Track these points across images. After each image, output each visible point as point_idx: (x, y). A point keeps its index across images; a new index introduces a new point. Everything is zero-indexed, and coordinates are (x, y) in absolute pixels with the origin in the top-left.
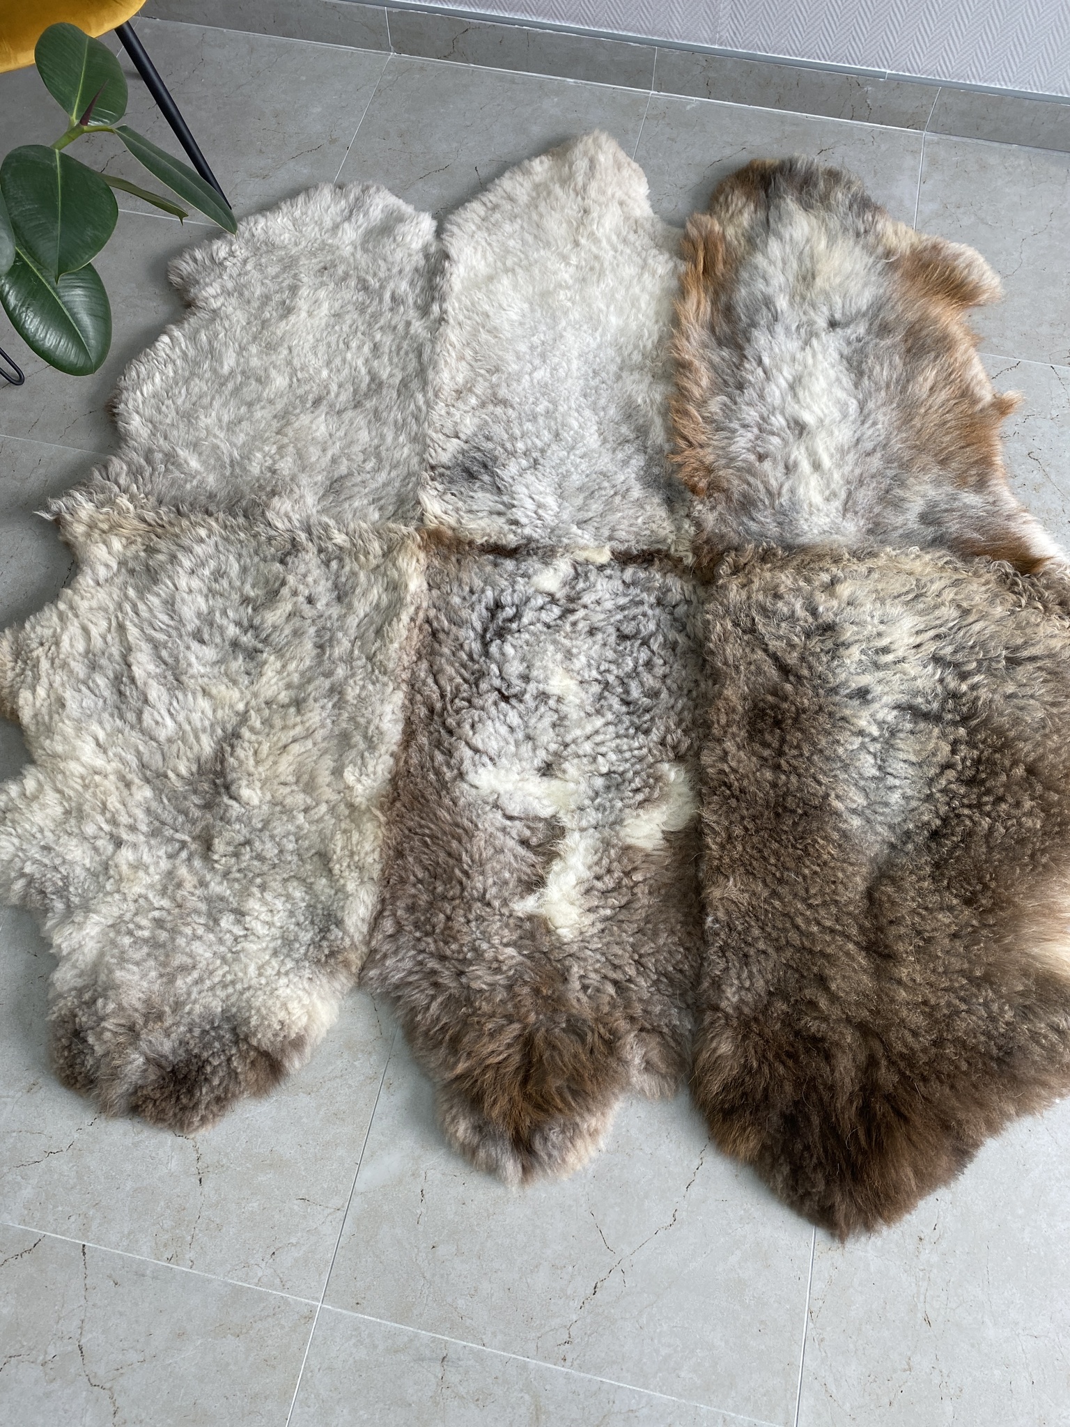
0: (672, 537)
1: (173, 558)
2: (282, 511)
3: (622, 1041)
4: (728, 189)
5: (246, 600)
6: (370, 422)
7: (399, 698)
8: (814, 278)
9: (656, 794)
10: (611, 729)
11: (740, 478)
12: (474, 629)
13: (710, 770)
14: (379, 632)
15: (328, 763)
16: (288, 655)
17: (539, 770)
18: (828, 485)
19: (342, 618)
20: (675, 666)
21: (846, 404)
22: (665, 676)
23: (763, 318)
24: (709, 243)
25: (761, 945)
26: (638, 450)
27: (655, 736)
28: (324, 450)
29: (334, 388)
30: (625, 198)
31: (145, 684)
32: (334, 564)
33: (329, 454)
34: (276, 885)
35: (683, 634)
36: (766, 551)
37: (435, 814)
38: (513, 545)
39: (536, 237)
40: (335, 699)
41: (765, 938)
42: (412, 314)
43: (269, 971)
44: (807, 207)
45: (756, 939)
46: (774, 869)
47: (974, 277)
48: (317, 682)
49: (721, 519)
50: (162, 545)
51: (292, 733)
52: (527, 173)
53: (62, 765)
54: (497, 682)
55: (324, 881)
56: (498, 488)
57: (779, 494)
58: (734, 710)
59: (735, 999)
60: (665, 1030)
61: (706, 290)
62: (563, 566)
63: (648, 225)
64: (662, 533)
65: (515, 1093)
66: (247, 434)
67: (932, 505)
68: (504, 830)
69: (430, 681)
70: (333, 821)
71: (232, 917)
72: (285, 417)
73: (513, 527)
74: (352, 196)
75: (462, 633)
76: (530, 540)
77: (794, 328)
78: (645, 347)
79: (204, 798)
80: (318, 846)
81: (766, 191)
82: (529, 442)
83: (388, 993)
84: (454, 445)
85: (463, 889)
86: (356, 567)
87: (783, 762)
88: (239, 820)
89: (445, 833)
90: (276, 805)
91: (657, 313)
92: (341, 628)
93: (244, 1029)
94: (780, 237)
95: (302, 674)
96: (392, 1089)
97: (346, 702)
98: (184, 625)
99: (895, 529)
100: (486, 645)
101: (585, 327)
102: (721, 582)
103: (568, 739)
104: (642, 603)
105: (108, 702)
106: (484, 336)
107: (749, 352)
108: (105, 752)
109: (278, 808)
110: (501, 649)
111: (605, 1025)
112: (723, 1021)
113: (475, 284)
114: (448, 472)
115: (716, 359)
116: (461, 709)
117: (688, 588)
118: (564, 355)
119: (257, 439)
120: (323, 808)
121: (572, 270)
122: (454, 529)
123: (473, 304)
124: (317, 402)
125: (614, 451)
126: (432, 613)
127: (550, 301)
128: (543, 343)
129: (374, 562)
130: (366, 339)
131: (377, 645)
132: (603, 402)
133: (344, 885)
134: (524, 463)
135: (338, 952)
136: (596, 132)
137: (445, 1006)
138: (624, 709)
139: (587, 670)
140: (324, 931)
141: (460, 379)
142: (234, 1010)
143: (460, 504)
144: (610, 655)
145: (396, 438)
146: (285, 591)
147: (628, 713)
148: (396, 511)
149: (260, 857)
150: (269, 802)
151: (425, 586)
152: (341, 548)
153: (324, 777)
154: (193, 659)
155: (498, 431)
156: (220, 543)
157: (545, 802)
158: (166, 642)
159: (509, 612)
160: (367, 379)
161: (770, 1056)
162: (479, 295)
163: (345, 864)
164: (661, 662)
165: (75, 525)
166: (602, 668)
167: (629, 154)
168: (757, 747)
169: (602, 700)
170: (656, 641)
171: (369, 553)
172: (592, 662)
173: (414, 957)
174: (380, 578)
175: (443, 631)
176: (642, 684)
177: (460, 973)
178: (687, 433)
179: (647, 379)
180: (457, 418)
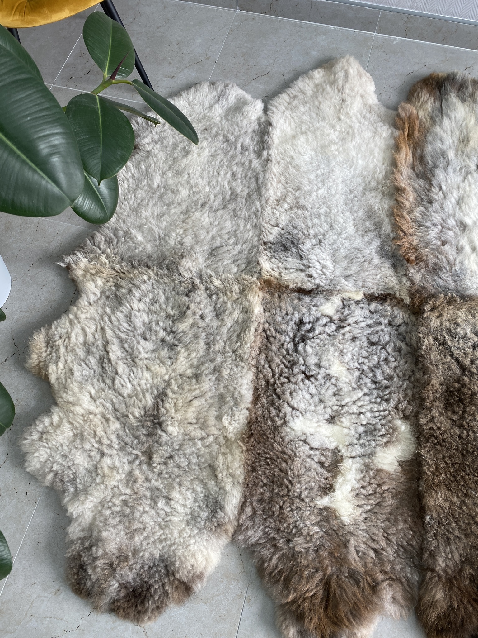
0: (397, 287)
1: (130, 291)
2: (187, 267)
3: (380, 587)
4: (419, 89)
5: (168, 317)
6: (231, 217)
7: (250, 375)
8: (468, 141)
9: (394, 439)
10: (367, 398)
11: (433, 254)
12: (288, 335)
13: (425, 427)
14: (239, 336)
15: (213, 412)
16: (191, 348)
17: (327, 420)
19: (219, 327)
20: (401, 362)
22: (395, 367)
23: (441, 163)
24: (411, 119)
25: (457, 533)
26: (376, 236)
27: (392, 403)
28: (208, 232)
29: (212, 197)
30: (364, 93)
31: (116, 363)
32: (214, 297)
33: (211, 234)
34: (187, 483)
35: (404, 343)
36: (450, 298)
37: (272, 446)
38: (309, 289)
39: (317, 114)
40: (216, 375)
41: (459, 528)
42: (252, 156)
43: (185, 535)
44: (463, 101)
45: (454, 530)
46: (463, 488)
48: (207, 365)
49: (424, 278)
50: (123, 283)
51: (193, 394)
52: (311, 78)
53: (72, 409)
54: (303, 368)
55: (213, 482)
56: (301, 256)
57: (454, 264)
58: (436, 391)
59: (443, 565)
60: (403, 580)
61: (409, 145)
62: (336, 301)
63: (377, 109)
64: (392, 284)
65: (322, 615)
66: (168, 222)
68: (309, 456)
69: (267, 366)
70: (217, 446)
71: (164, 501)
72: (187, 213)
73: (310, 279)
74: (219, 90)
75: (283, 338)
76: (318, 286)
77: (458, 169)
78: (378, 178)
79: (148, 430)
80: (210, 462)
81: (440, 91)
82: (317, 230)
83: (248, 548)
84: (276, 231)
85: (289, 491)
86: (226, 299)
87: (464, 423)
88: (167, 444)
89: (278, 458)
90: (186, 435)
91: (384, 159)
92: (218, 334)
93: (172, 568)
94: (449, 118)
95: (199, 359)
96: (251, 603)
97: (222, 377)
98: (136, 330)
100: (296, 345)
101: (345, 166)
102: (426, 315)
103: (343, 403)
104: (380, 323)
105: (96, 372)
106: (291, 170)
107: (434, 182)
108: (95, 401)
109: (187, 437)
110: (304, 348)
111: (370, 576)
112: (437, 578)
113: (285, 140)
114: (274, 247)
115: (417, 186)
116: (284, 383)
117: (406, 316)
118: (334, 181)
119: (173, 224)
120: (211, 439)
121: (337, 133)
122: (277, 279)
123: (285, 151)
124: (203, 205)
125: (363, 236)
126: (267, 326)
127: (327, 151)
128: (323, 174)
129: (235, 296)
130: (229, 170)
131: (238, 344)
132: (356, 208)
133: (224, 486)
134: (314, 241)
135: (222, 525)
136: (348, 56)
137: (280, 558)
138: (374, 386)
139: (351, 362)
140: (214, 512)
141: (279, 194)
142: (166, 556)
143: (280, 264)
144: (364, 353)
145: (245, 226)
146: (189, 312)
147: (375, 389)
148: (246, 267)
149: (178, 466)
150: (183, 433)
151: (262, 310)
152: (218, 288)
153: (212, 421)
154: (141, 349)
155: (299, 223)
156: (154, 283)
157: (332, 439)
158: (127, 339)
159: (308, 326)
160: (229, 192)
161: (465, 600)
162: (288, 147)
163: (224, 474)
164: (393, 359)
165: (78, 270)
166: (360, 361)
167: (364, 69)
168: (449, 413)
169: (361, 380)
170: (389, 347)
171: (232, 291)
172: (355, 357)
173: (263, 530)
174: (239, 305)
175: (272, 336)
176: (383, 371)
177: (289, 541)
178: (403, 227)
179: (380, 196)
180: (278, 216)
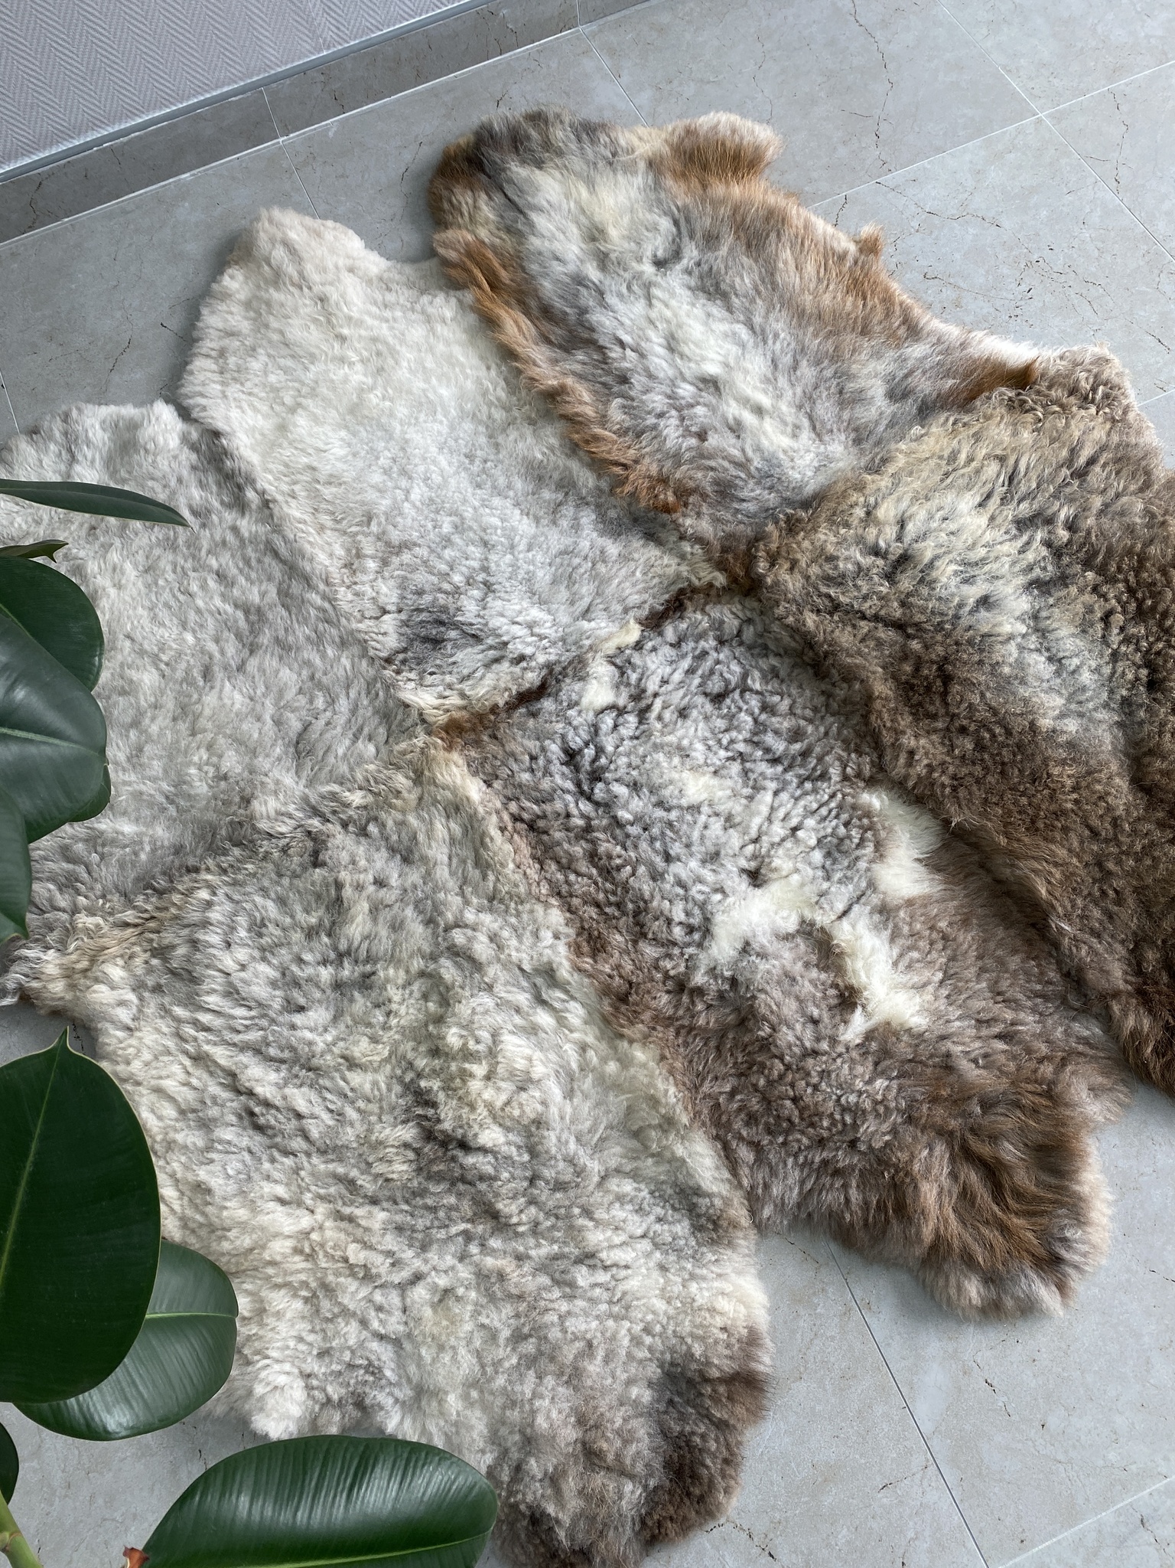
0: (684, 569)
1: (194, 943)
2: (272, 813)
4: (445, 193)
5: (311, 933)
6: (281, 658)
7: (556, 916)
8: (601, 230)
9: (882, 832)
10: (784, 796)
11: (699, 468)
12: (565, 791)
14: (478, 862)
16: (404, 955)
17: (750, 885)
18: (785, 424)
19: (428, 876)
20: (794, 692)
21: (734, 334)
22: (792, 709)
23: (587, 299)
24: (474, 254)
26: (578, 506)
27: (835, 772)
28: (259, 719)
29: (212, 647)
30: (349, 262)
31: (285, 1098)
32: (372, 829)
33: (267, 718)
34: (597, 1198)
35: (771, 656)
36: (788, 522)
38: (537, 683)
39: (293, 357)
42: (229, 517)
43: (675, 1290)
44: (539, 164)
47: (747, 139)
49: (716, 520)
50: (168, 937)
52: (225, 296)
53: (267, 1256)
56: (474, 636)
57: (748, 460)
60: (1081, 1048)
61: (507, 303)
62: (601, 669)
63: (397, 277)
64: (671, 571)
66: (160, 758)
67: (890, 379)
69: (572, 877)
71: (584, 1268)
72: (185, 711)
73: (524, 664)
74: (57, 434)
75: (558, 806)
76: (549, 667)
77: (624, 290)
78: (498, 399)
81: (484, 172)
82: (464, 569)
83: (796, 1218)
84: (389, 622)
85: (782, 1057)
86: (399, 816)
91: (481, 358)
92: (436, 889)
93: (693, 1366)
94: (540, 209)
96: (874, 1308)
98: (269, 1007)
99: (877, 423)
100: (591, 797)
101: (422, 417)
102: (769, 580)
103: (753, 834)
104: (704, 654)
105: (254, 1149)
106: (328, 492)
107: (603, 341)
108: (300, 1204)
110: (608, 792)
111: (1027, 1081)
113: (270, 446)
114: (410, 654)
115: (578, 367)
117: (737, 608)
118: (424, 459)
119: (172, 753)
121: (359, 367)
122: (464, 708)
123: (287, 466)
124: (207, 673)
125: (554, 522)
126: (513, 806)
127: (366, 412)
128: (394, 460)
129: (412, 797)
130: (205, 574)
131: (491, 877)
132: (502, 481)
134: (476, 593)
135: (719, 1219)
136: (264, 213)
137: (862, 1185)
138: (780, 768)
139: (711, 755)
140: (692, 1209)
141: (340, 551)
143: (448, 678)
144: (721, 724)
145: (323, 656)
146: (348, 892)
147: (785, 770)
148: (388, 730)
151: (484, 787)
152: (365, 807)
154: (308, 1035)
155: (421, 578)
156: (229, 892)
157: (783, 914)
158: (265, 1038)
159: (590, 752)
160: (240, 614)
162: (287, 452)
164: (776, 697)
165: (50, 986)
166: (725, 742)
167: (313, 216)
169: (750, 774)
170: (754, 681)
171: (399, 792)
172: (711, 743)
173: (796, 1163)
174: (433, 809)
175: (538, 817)
176: (776, 732)
177: (853, 1144)
178: (614, 457)
179: (528, 431)
180: (370, 593)
